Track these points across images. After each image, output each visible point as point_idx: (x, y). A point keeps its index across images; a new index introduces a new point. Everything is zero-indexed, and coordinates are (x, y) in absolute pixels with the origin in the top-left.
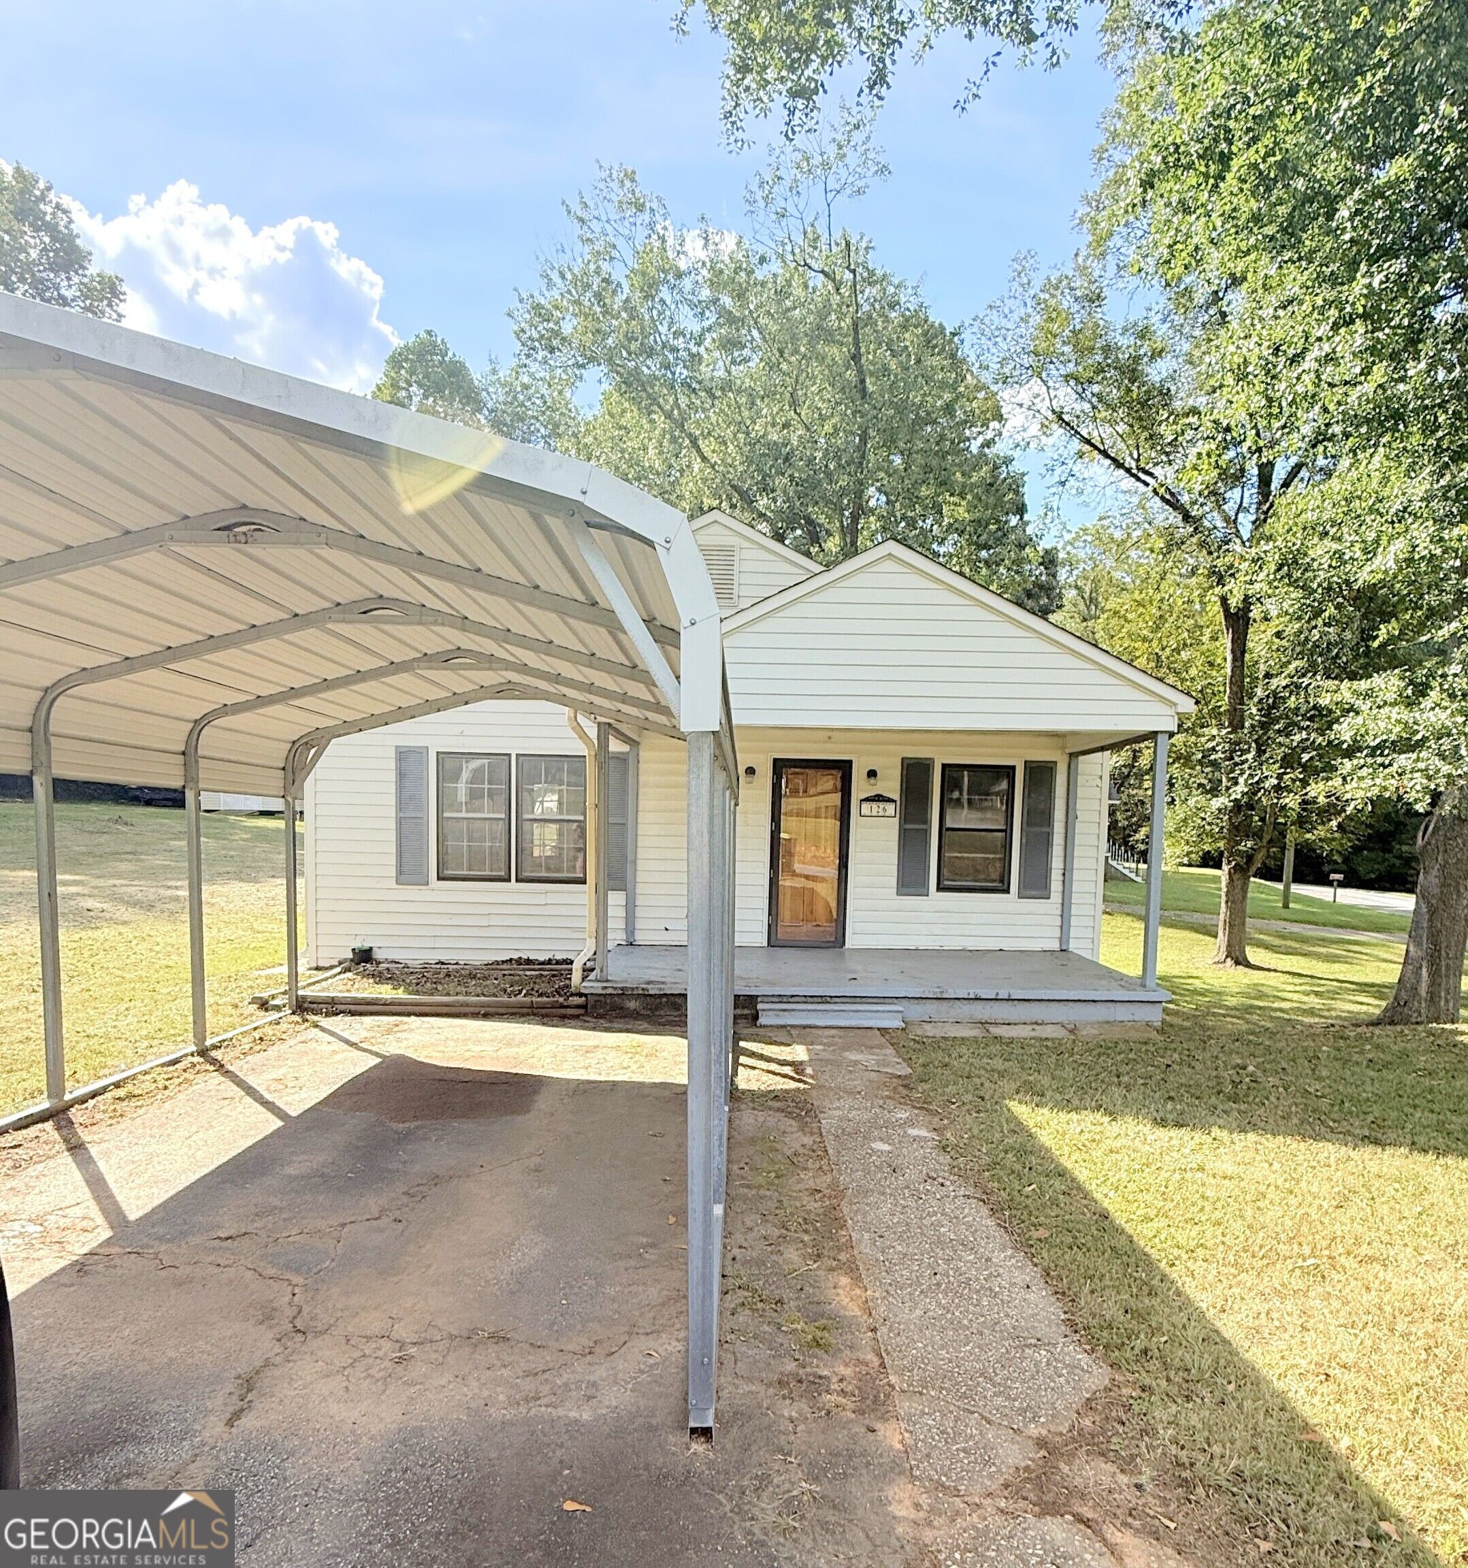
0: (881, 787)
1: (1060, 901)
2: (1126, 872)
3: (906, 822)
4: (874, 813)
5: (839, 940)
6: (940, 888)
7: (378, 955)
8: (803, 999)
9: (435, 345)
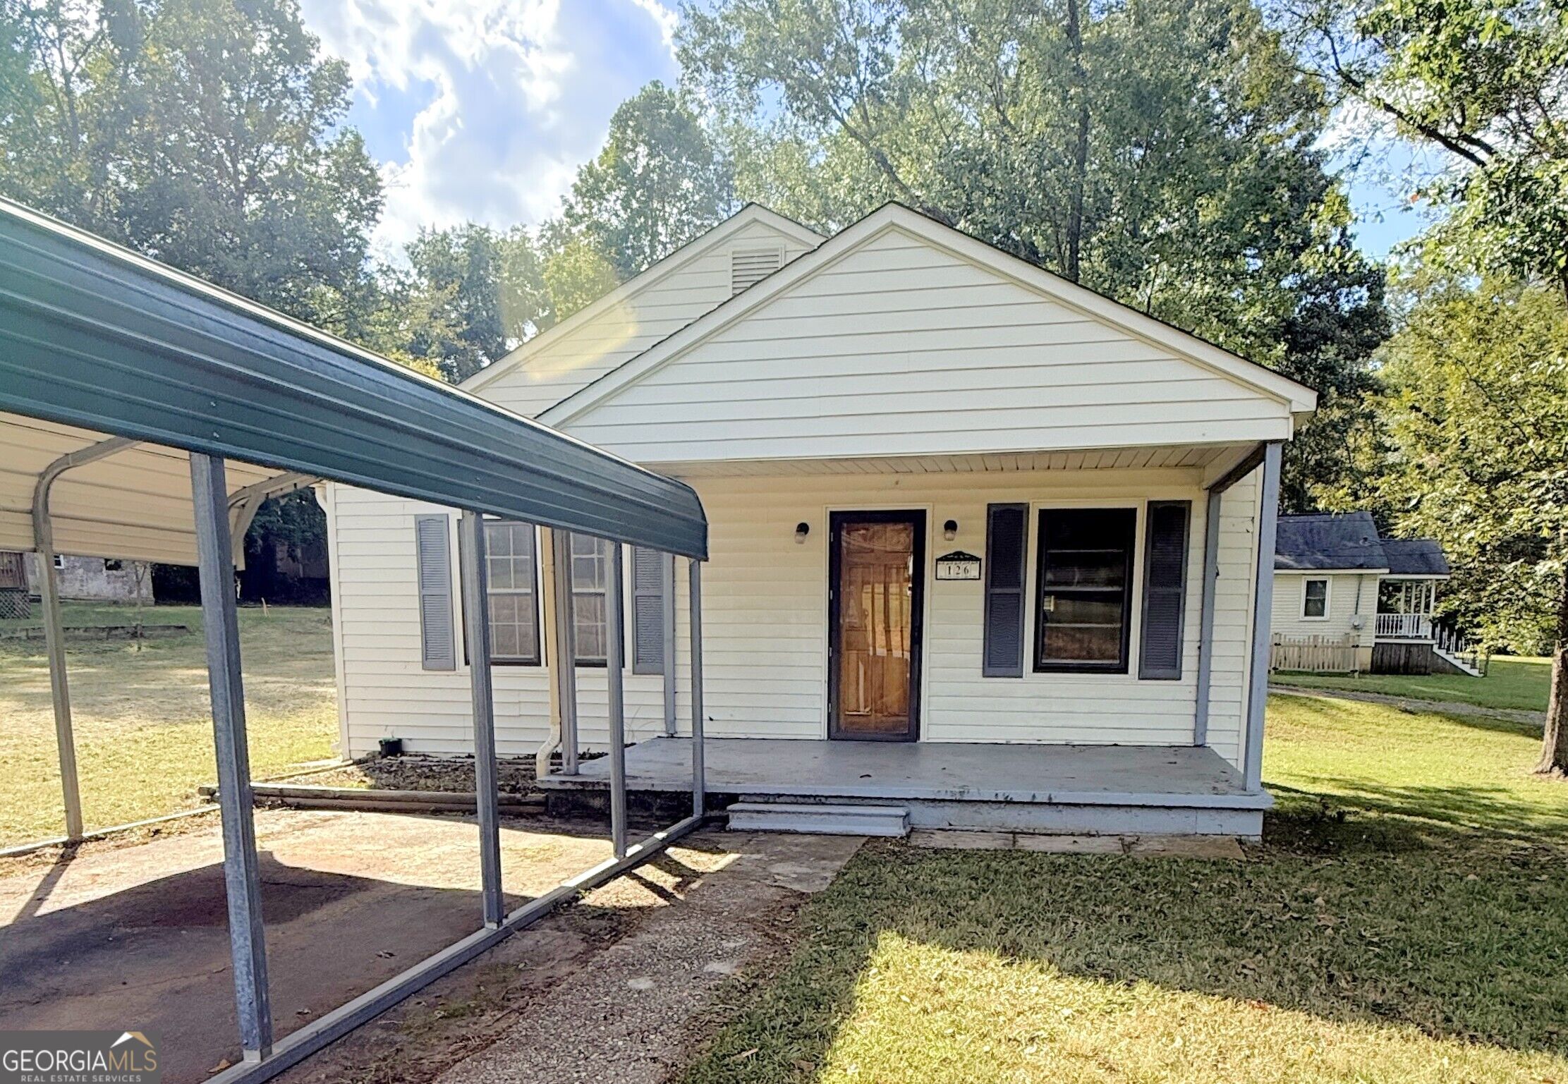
0: (960, 543)
1: (1194, 682)
2: (1458, 663)
3: (992, 586)
4: (953, 576)
5: (912, 733)
6: (1038, 668)
7: (410, 747)
8: (793, 799)
9: (660, 98)
